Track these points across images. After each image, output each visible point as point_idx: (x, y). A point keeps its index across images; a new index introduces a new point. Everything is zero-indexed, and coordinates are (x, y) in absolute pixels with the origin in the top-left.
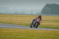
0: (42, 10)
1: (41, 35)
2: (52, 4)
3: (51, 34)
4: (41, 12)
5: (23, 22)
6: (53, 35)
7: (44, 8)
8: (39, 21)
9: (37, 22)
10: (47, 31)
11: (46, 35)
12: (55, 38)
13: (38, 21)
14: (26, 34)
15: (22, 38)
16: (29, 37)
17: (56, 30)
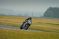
2: (55, 7)
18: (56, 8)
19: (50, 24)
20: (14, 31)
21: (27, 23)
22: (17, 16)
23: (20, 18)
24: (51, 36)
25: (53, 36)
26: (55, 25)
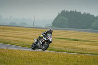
0: (54, 21)
2: (71, 11)
4: (53, 24)
7: (58, 17)
18: (73, 11)
19: (63, 38)
20: (3, 51)
21: (45, 39)
22: (8, 26)
23: (13, 30)
24: (65, 59)
25: (67, 58)
26: (71, 41)
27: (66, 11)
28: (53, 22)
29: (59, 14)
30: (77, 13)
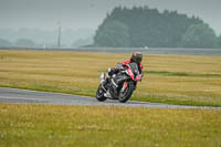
1: (94, 126)
3: (132, 122)
5: (26, 76)
6: (139, 124)
8: (135, 75)
9: (125, 77)
10: (117, 109)
11: (113, 124)
12: (145, 137)
13: (132, 74)
14: (38, 121)
15: (21, 138)
16: (47, 135)
17: (149, 106)
27: (123, 7)
28: (94, 33)
29: (108, 16)
30: (149, 10)
